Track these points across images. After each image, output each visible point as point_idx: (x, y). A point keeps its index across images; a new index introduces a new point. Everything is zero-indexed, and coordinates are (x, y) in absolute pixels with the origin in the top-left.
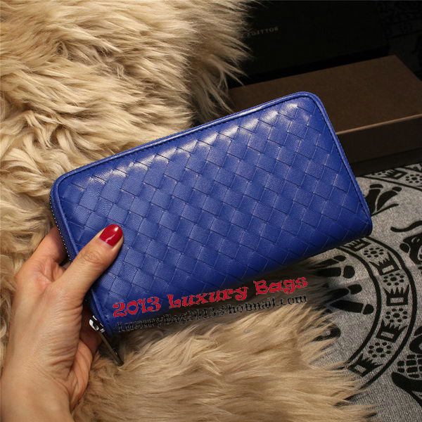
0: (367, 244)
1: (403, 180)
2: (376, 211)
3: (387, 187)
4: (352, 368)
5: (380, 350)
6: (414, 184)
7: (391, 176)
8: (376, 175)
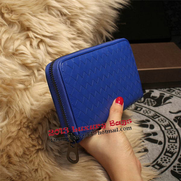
0: (159, 117)
1: (174, 93)
2: (162, 104)
3: (167, 95)
4: (153, 166)
5: (165, 160)
6: (178, 95)
7: (168, 91)
8: (162, 90)
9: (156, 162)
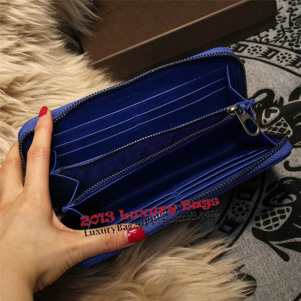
9: (224, 219)
